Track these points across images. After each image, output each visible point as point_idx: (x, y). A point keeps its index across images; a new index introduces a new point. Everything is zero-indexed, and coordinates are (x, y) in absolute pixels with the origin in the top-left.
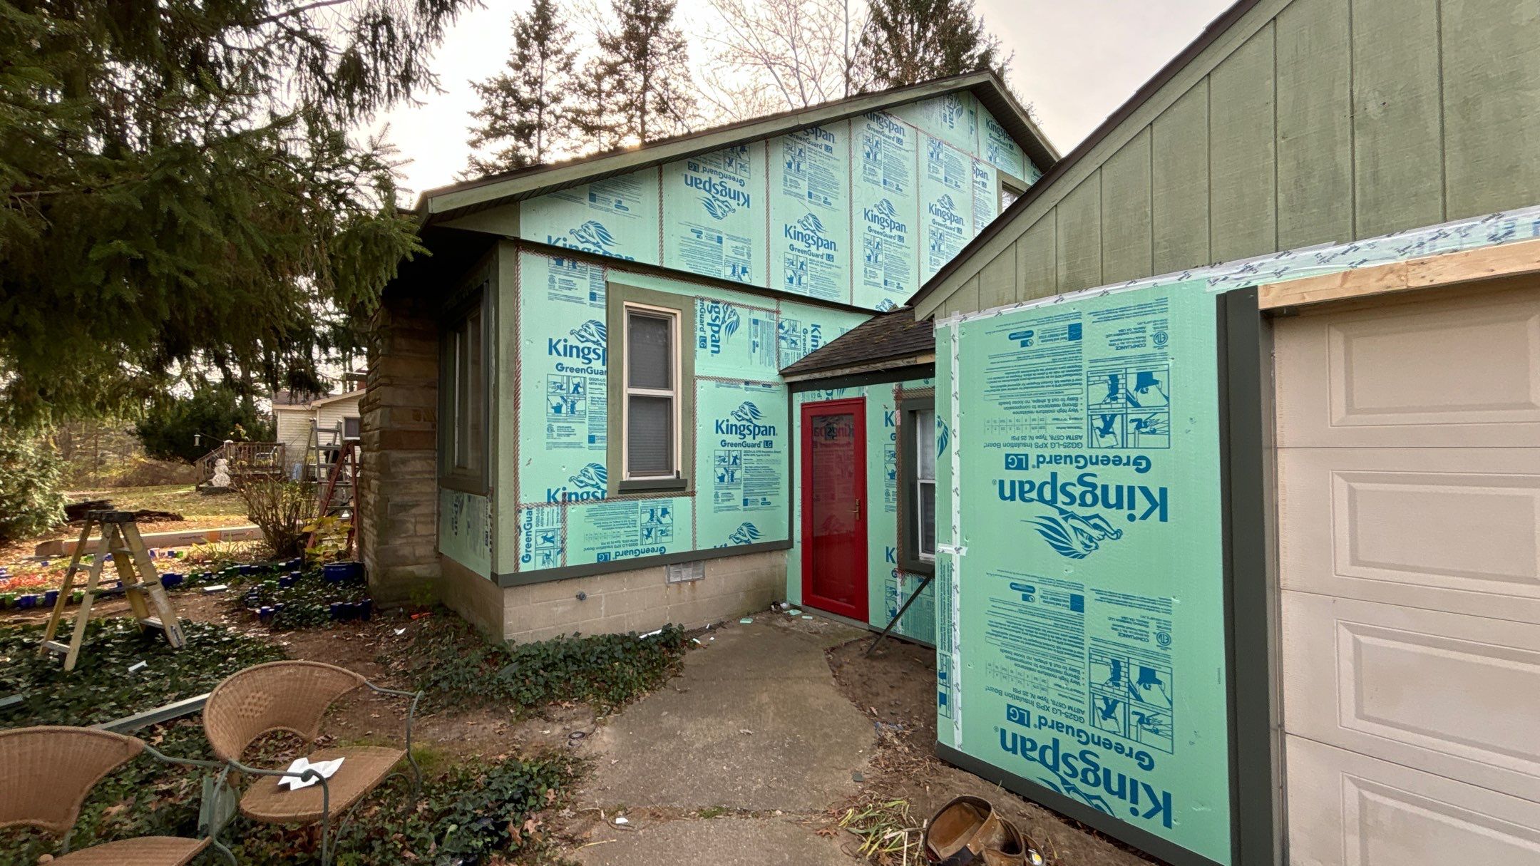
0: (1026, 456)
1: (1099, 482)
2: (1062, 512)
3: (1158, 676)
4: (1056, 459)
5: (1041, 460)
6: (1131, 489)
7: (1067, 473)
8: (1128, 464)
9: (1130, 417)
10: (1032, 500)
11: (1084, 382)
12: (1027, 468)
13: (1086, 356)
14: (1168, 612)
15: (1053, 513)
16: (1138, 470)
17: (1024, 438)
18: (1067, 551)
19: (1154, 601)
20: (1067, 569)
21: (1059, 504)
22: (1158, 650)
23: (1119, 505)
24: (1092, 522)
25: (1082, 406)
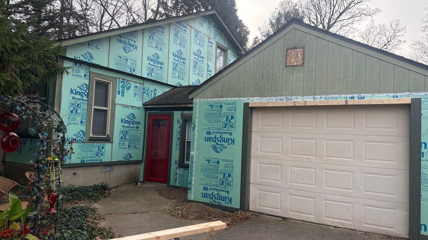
0: (211, 132)
1: (223, 137)
2: (217, 143)
3: (231, 175)
4: (216, 132)
5: (213, 133)
6: (229, 139)
7: (218, 135)
8: (228, 134)
9: (229, 124)
10: (211, 141)
11: (222, 117)
12: (211, 134)
13: (223, 111)
14: (233, 162)
15: (215, 144)
16: (230, 135)
17: (210, 128)
18: (217, 152)
19: (231, 160)
20: (216, 155)
21: (216, 142)
22: (231, 170)
23: (226, 142)
24: (222, 145)
25: (221, 122)
